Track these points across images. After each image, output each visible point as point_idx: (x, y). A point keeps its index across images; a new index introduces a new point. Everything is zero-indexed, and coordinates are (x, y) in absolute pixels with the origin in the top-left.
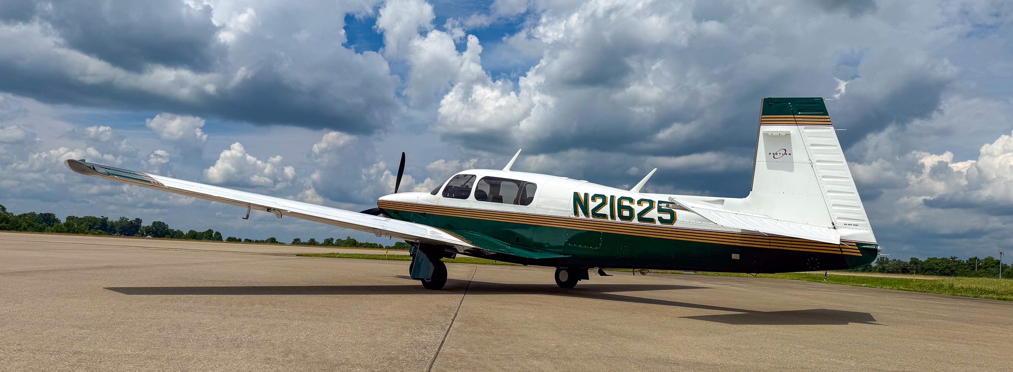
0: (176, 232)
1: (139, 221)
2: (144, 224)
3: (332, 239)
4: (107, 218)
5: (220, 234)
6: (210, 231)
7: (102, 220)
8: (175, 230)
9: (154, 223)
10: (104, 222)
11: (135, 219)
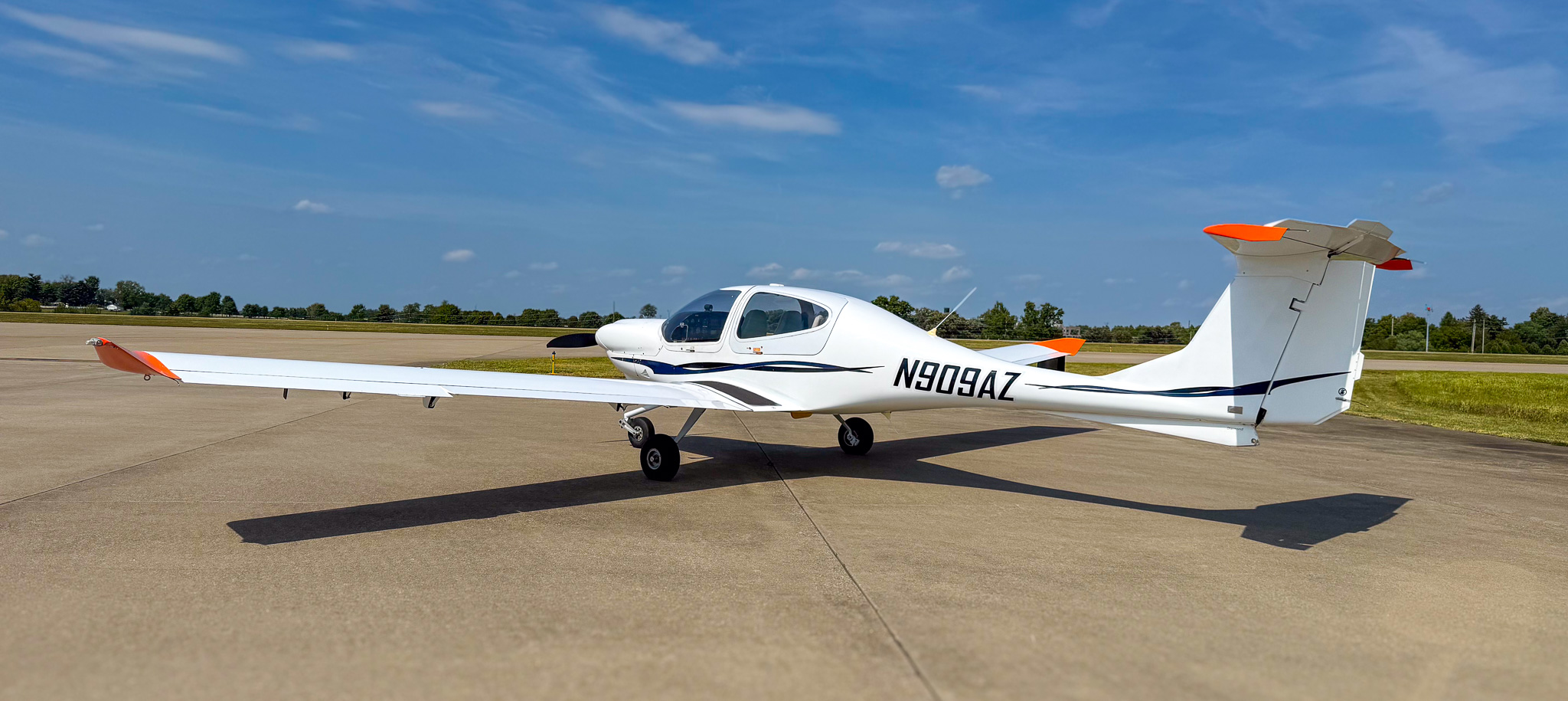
0: (157, 298)
1: (94, 281)
2: (101, 286)
3: (417, 305)
4: (39, 278)
5: (231, 300)
6: (215, 296)
7: (31, 280)
8: (157, 294)
9: (120, 284)
10: (34, 282)
11: (87, 278)
